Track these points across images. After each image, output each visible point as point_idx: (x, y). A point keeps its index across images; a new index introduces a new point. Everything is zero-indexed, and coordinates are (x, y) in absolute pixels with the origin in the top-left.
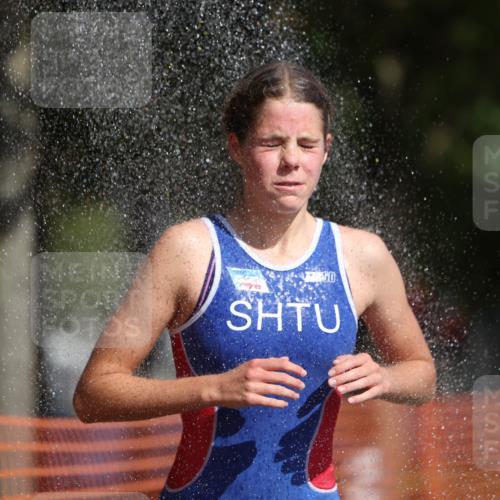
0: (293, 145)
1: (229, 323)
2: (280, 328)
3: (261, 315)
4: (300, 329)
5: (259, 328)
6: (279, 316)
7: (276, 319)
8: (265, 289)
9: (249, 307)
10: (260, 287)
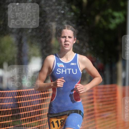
0: (67, 37)
1: (57, 73)
2: (66, 73)
3: (62, 71)
4: (69, 73)
5: (62, 73)
6: (66, 71)
7: (65, 72)
8: (63, 66)
9: (60, 70)
10: (62, 66)
